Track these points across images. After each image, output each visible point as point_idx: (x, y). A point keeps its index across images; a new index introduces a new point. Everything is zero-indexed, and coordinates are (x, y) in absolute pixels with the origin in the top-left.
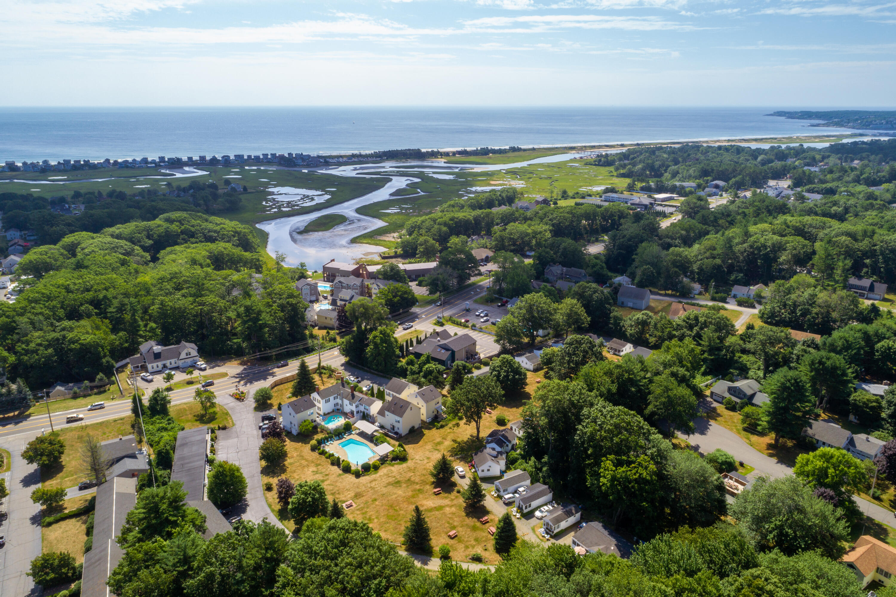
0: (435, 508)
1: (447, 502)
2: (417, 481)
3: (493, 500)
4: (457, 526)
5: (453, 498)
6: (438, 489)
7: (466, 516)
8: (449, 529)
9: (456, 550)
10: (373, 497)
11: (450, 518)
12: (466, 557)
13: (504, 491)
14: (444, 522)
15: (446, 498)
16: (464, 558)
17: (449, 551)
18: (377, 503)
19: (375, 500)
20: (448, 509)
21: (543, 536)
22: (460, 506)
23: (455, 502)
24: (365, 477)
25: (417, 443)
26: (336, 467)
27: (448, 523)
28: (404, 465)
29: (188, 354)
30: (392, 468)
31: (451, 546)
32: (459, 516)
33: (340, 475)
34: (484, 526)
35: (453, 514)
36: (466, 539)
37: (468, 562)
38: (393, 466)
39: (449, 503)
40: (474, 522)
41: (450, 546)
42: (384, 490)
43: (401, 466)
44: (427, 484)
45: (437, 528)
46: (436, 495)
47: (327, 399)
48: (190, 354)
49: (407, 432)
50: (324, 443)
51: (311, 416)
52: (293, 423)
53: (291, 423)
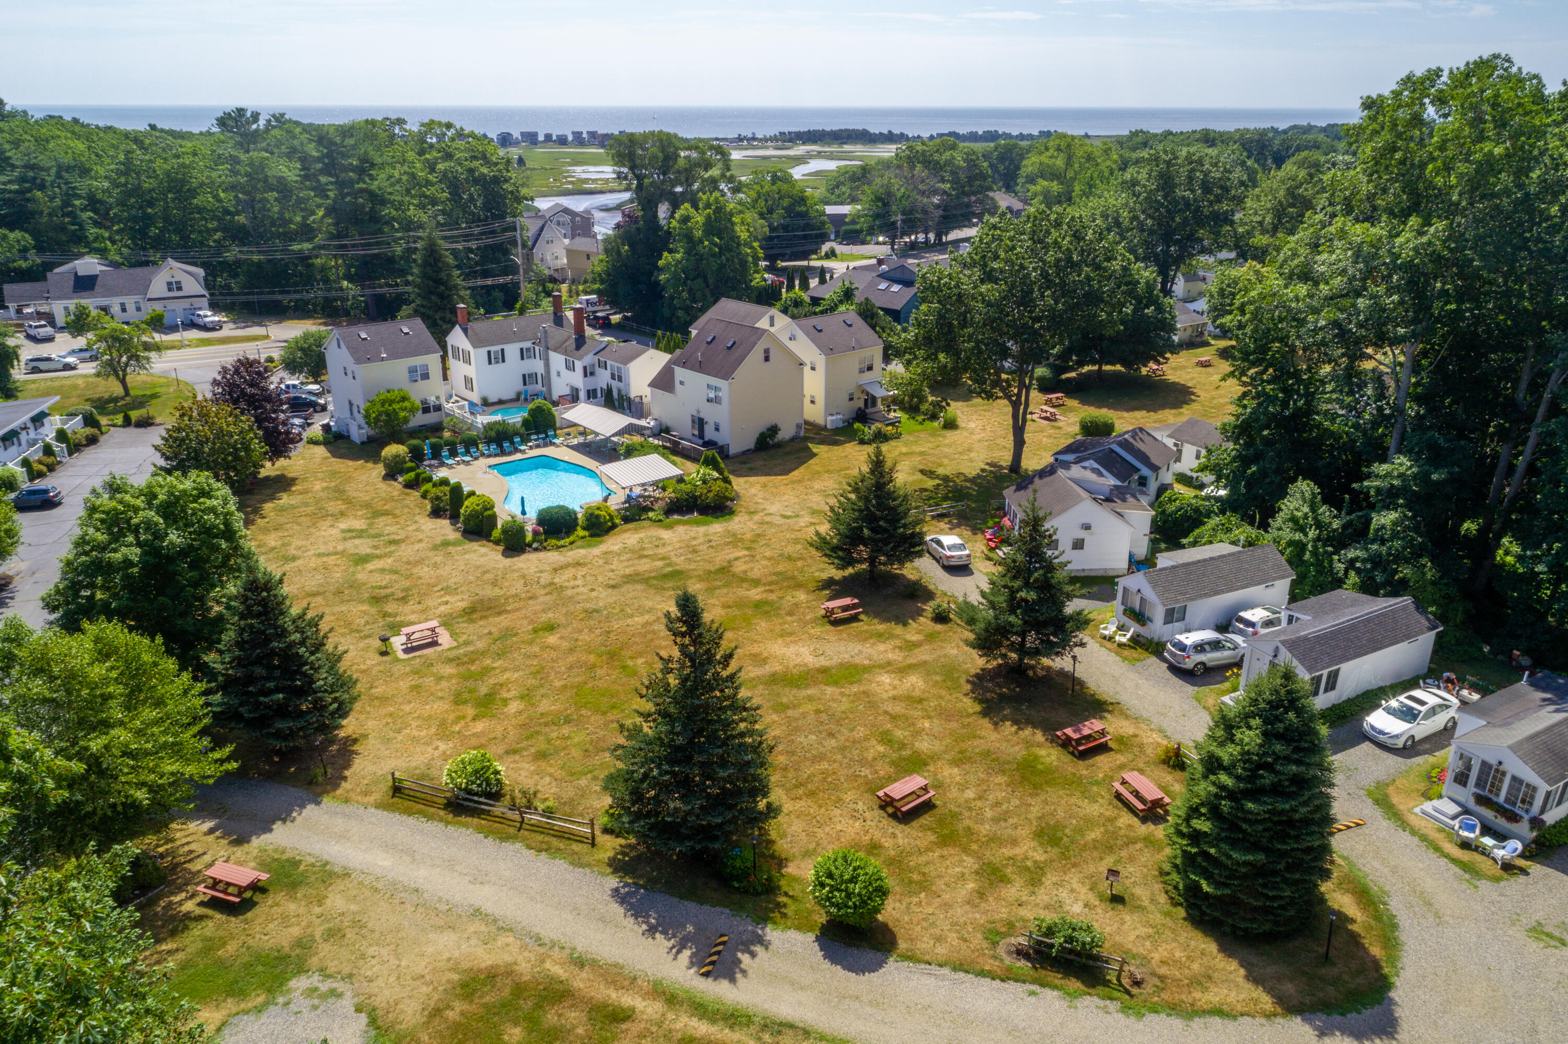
0: (824, 671)
1: (884, 651)
2: (756, 574)
3: (1113, 658)
4: (934, 757)
5: (915, 638)
6: (847, 601)
7: (985, 713)
8: (884, 769)
9: (924, 885)
10: (544, 618)
11: (894, 718)
12: (993, 935)
13: (1171, 616)
14: (861, 732)
15: (880, 636)
16: (978, 940)
17: (883, 892)
18: (552, 639)
19: (551, 628)
20: (886, 679)
21: (1465, 845)
22: (949, 672)
23: (924, 654)
24: (542, 555)
25: (786, 472)
26: (446, 522)
27: (886, 738)
28: (717, 527)
29: (174, 286)
30: (666, 534)
31: (896, 862)
32: (946, 715)
33: (446, 544)
34: (1082, 768)
35: (912, 700)
36: (985, 829)
37: (1006, 976)
38: (669, 527)
39: (895, 656)
40: (1028, 744)
41: (892, 862)
42: (604, 598)
43: (702, 529)
44: (799, 586)
45: (821, 758)
46: (836, 623)
47: (493, 349)
48: (180, 288)
49: (750, 444)
50: (434, 457)
51: (421, 384)
52: (355, 403)
53: (351, 404)
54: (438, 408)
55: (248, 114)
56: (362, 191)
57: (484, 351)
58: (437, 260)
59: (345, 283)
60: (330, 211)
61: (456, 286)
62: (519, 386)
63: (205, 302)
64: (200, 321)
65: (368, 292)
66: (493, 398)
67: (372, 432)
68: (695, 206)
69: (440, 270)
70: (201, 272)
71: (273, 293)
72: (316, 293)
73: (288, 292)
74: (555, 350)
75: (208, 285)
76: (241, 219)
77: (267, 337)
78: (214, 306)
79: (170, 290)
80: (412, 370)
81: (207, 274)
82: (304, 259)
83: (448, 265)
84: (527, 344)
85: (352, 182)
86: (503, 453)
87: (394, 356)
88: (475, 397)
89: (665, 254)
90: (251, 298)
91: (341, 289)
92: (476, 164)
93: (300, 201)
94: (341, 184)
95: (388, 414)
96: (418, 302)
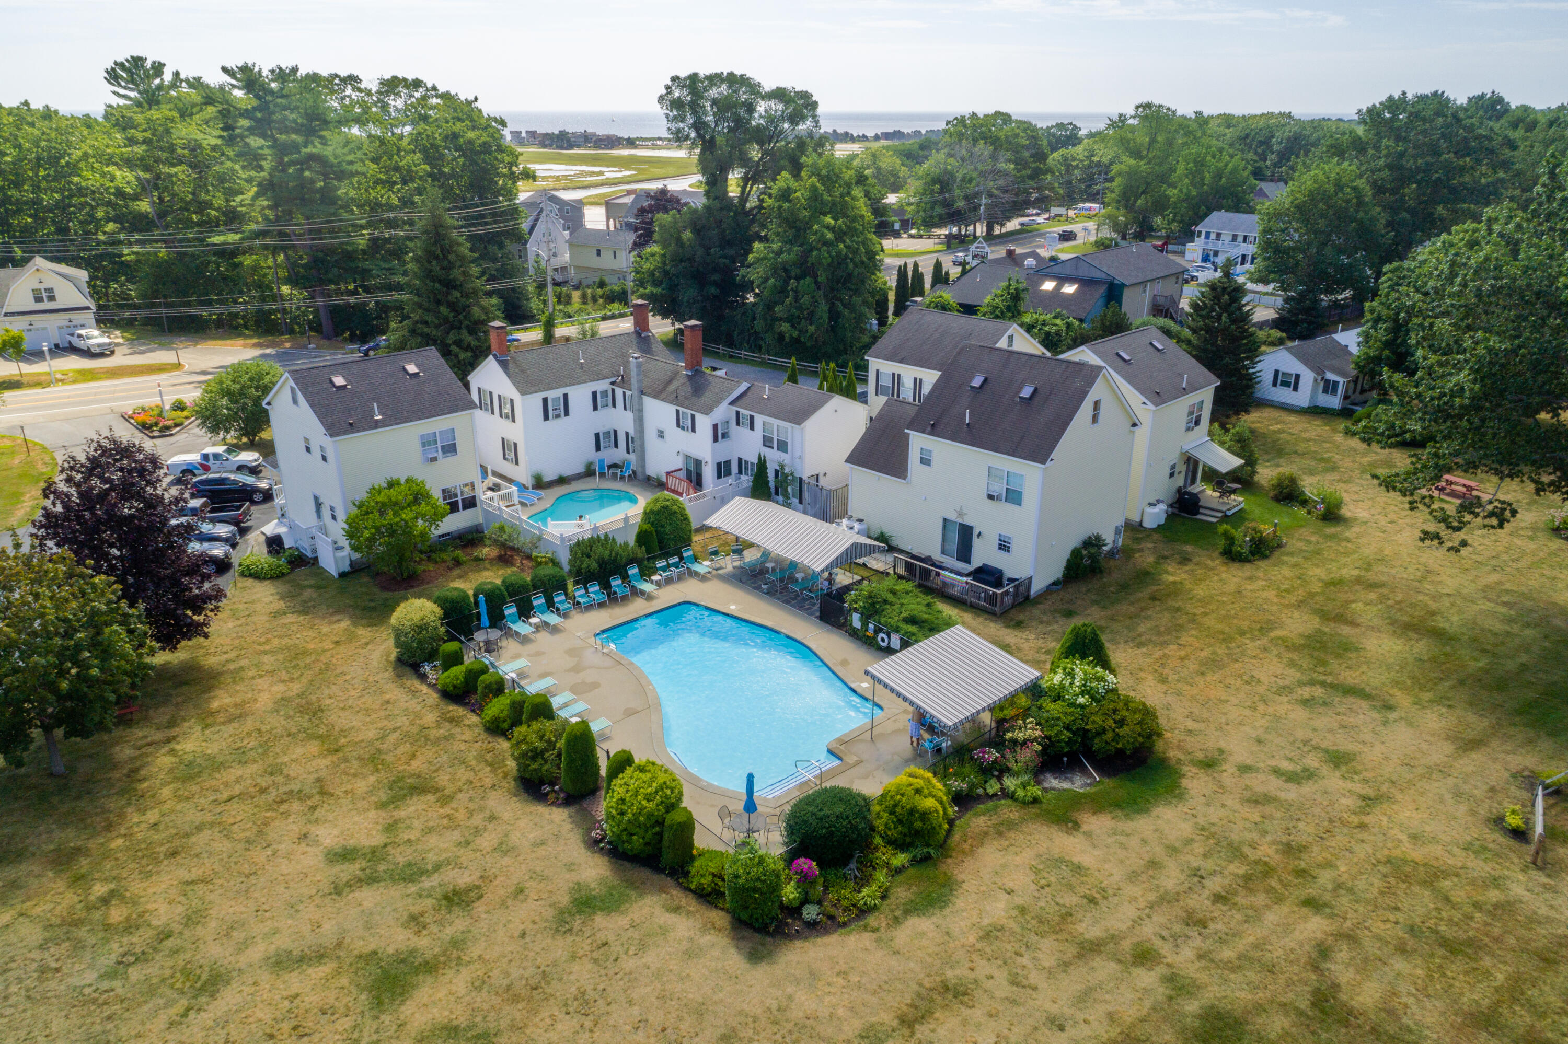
29: (43, 295)
33: (585, 897)
47: (552, 394)
48: (52, 298)
49: (1056, 571)
50: (493, 625)
51: (446, 462)
52: (327, 502)
53: (318, 505)
54: (470, 503)
55: (148, 64)
56: (312, 157)
57: (535, 400)
58: (446, 251)
59: (285, 289)
60: (266, 188)
61: (475, 292)
62: (589, 453)
63: (89, 317)
64: (81, 344)
65: (320, 302)
66: (549, 476)
67: (356, 556)
68: (796, 175)
69: (449, 268)
70: (83, 275)
71: (189, 304)
72: (246, 304)
73: (209, 303)
74: (657, 395)
75: (94, 291)
76: (144, 206)
77: (178, 366)
78: (105, 321)
79: (38, 299)
80: (427, 442)
81: (92, 278)
82: (228, 254)
83: (462, 258)
84: (602, 386)
85: (296, 147)
86: (613, 599)
87: (396, 417)
88: (522, 473)
89: (756, 245)
90: (154, 312)
91: (281, 297)
92: (458, 126)
93: (222, 179)
94: (281, 150)
95: (392, 532)
96: (415, 317)
